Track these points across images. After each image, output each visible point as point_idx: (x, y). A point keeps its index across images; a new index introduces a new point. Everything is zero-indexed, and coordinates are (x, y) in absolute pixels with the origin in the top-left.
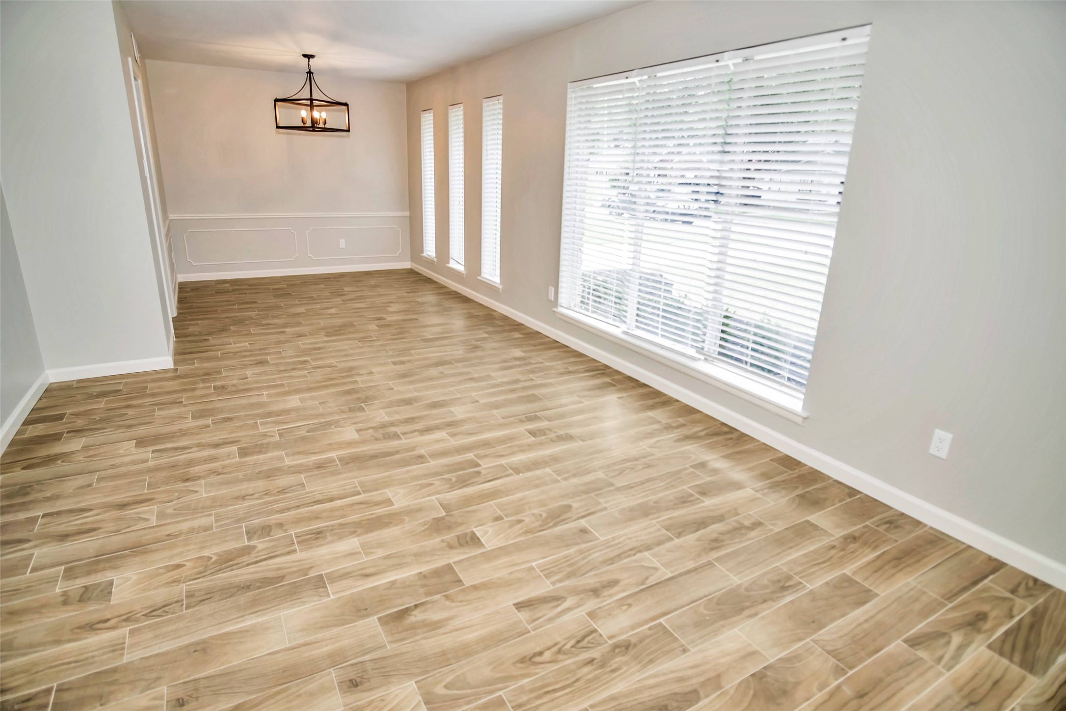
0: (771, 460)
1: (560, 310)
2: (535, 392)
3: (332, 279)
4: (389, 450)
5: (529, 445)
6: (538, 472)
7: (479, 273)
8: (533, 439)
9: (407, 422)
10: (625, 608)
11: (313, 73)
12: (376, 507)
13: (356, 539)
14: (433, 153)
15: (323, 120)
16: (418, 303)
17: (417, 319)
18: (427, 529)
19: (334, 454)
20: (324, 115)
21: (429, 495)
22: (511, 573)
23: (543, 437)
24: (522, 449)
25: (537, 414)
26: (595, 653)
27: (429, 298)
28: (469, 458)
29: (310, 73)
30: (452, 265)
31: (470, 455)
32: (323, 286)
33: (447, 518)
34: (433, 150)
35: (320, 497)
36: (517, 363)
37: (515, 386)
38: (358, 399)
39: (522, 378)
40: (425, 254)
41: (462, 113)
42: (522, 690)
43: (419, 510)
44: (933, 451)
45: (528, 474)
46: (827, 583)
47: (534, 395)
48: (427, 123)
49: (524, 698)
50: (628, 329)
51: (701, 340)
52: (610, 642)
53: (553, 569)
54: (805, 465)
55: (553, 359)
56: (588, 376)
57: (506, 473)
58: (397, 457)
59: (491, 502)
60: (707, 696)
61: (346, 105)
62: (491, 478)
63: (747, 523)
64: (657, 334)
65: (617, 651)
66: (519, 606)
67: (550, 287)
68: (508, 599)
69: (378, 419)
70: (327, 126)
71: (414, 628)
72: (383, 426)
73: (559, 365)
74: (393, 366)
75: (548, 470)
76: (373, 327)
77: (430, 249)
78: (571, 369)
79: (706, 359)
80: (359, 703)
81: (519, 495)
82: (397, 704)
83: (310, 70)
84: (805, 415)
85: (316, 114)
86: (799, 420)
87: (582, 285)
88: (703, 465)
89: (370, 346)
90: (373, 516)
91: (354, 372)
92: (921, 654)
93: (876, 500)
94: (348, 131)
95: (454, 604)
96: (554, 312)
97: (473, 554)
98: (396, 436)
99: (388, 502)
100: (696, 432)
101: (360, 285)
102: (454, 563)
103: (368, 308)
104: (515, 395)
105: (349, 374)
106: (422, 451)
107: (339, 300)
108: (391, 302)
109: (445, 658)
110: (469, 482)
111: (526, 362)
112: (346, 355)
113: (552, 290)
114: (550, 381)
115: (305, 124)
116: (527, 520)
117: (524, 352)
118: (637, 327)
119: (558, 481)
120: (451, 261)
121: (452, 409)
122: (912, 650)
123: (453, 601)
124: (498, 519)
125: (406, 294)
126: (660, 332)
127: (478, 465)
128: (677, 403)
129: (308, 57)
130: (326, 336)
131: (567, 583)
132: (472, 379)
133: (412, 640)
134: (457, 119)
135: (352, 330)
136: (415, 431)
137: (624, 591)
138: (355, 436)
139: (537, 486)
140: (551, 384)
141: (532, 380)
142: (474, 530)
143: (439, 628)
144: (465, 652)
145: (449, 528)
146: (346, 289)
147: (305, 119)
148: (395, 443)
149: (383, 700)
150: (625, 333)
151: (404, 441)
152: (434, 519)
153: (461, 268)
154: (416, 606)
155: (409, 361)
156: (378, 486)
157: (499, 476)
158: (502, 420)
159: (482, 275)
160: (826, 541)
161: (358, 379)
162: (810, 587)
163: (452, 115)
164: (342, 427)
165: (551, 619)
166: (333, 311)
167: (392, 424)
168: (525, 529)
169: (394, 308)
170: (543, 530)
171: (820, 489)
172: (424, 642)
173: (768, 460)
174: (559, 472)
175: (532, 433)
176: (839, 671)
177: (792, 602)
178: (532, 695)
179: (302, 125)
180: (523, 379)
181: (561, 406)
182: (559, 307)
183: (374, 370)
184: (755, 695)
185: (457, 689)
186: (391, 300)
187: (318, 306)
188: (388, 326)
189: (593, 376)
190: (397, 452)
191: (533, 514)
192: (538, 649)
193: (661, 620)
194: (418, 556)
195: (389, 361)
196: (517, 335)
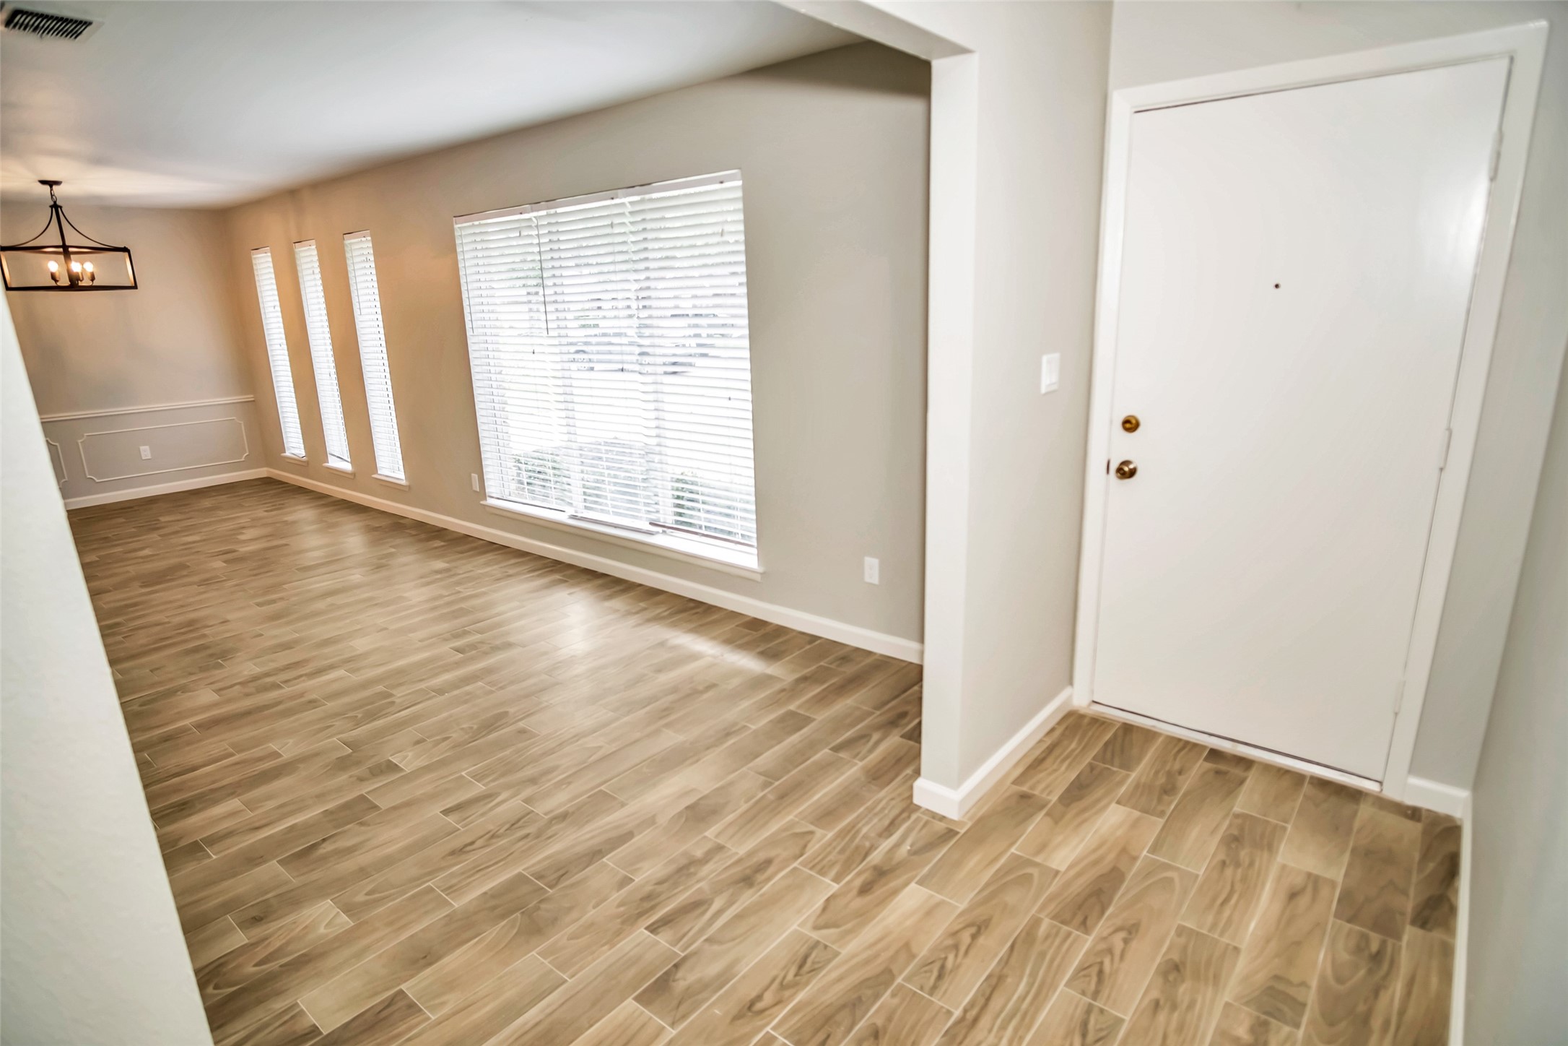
0: (737, 626)
1: (490, 502)
2: (463, 605)
3: (136, 508)
4: (266, 703)
5: (456, 663)
6: (468, 688)
7: (374, 468)
8: (462, 655)
9: (287, 669)
10: (564, 786)
11: (61, 207)
12: (257, 764)
13: (236, 799)
14: (278, 309)
15: (89, 275)
16: (286, 522)
17: (286, 545)
18: (331, 769)
19: (187, 722)
20: (89, 267)
21: (329, 737)
22: (436, 787)
23: (474, 652)
24: (447, 668)
25: (466, 628)
26: (531, 829)
27: (303, 514)
28: (379, 691)
29: (56, 207)
30: (333, 463)
31: (380, 688)
32: (122, 520)
33: (354, 754)
34: (278, 303)
35: (177, 770)
36: (439, 576)
37: (437, 603)
38: (211, 655)
39: (445, 593)
40: (287, 454)
41: (315, 252)
42: (452, 875)
43: (316, 755)
44: (867, 579)
45: (456, 692)
46: (771, 721)
47: (461, 609)
48: (264, 267)
49: (454, 881)
50: (576, 512)
51: (654, 510)
52: (546, 817)
53: (486, 773)
54: (771, 624)
55: (487, 564)
56: (533, 576)
57: (428, 696)
58: (280, 707)
59: (410, 729)
60: (640, 833)
61: (125, 250)
62: (409, 705)
63: (701, 688)
64: (608, 512)
65: (553, 822)
66: (446, 812)
67: (473, 475)
68: (435, 810)
69: (246, 673)
70: (96, 283)
71: (324, 858)
72: (255, 678)
73: (495, 570)
74: (258, 608)
75: (480, 683)
76: (218, 564)
77: (294, 445)
78: (511, 572)
79: (664, 532)
80: (266, 932)
81: (445, 715)
82: (313, 921)
83: (55, 202)
84: (761, 570)
85: (76, 267)
86: (758, 578)
87: (514, 466)
88: (662, 644)
89: (217, 589)
90: (256, 773)
91: (198, 626)
92: (842, 755)
93: (835, 642)
94: (135, 287)
95: (369, 828)
96: (484, 505)
97: (390, 780)
98: (276, 686)
99: (276, 755)
100: (659, 614)
101: (187, 510)
102: (367, 793)
103: (204, 540)
104: (436, 613)
105: (191, 628)
106: (314, 696)
107: (154, 536)
108: (244, 528)
109: (363, 873)
110: (379, 715)
111: (451, 573)
112: (182, 606)
113: (475, 476)
114: (483, 590)
115: (56, 281)
116: (454, 735)
117: (448, 562)
118: (586, 508)
119: (492, 692)
120: (330, 458)
121: (351, 644)
122: (835, 754)
123: (369, 825)
124: (418, 742)
125: (266, 513)
126: (611, 510)
127: (391, 695)
128: (639, 588)
129: (51, 184)
130: (141, 587)
131: (502, 781)
132: (376, 604)
133: (320, 869)
134: (309, 259)
135: (185, 573)
136: (301, 676)
137: (563, 773)
138: (215, 697)
139: (466, 702)
140: (484, 593)
141: (459, 592)
142: (390, 758)
143: (355, 851)
144: (389, 861)
145: (358, 763)
146: (163, 519)
147: (57, 275)
148: (274, 694)
149: (295, 923)
150: (574, 517)
151: (287, 690)
152: (337, 759)
153: (348, 467)
154: (324, 840)
155: (282, 599)
156: (257, 742)
157: (419, 701)
158: (420, 643)
159: (379, 472)
160: (778, 686)
161: (206, 631)
162: (753, 727)
163: (302, 254)
164: (193, 691)
165: (483, 815)
166: (147, 552)
167: (267, 675)
168: (452, 745)
169: (249, 534)
170: (474, 741)
171: (782, 643)
172: (337, 866)
173: (733, 626)
174: (490, 683)
175: (458, 650)
176: (766, 785)
177: (734, 743)
178: (463, 877)
179: (53, 283)
180: (447, 594)
181: (498, 614)
182: (488, 498)
183: (229, 617)
184: (686, 820)
185: (380, 893)
186: (241, 525)
187: (119, 549)
188: (241, 559)
189: (538, 576)
190: (280, 703)
191: (462, 729)
192: (469, 840)
193: (602, 788)
194: (320, 797)
195: (251, 603)
196: (438, 543)
